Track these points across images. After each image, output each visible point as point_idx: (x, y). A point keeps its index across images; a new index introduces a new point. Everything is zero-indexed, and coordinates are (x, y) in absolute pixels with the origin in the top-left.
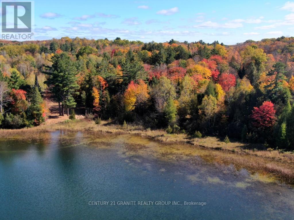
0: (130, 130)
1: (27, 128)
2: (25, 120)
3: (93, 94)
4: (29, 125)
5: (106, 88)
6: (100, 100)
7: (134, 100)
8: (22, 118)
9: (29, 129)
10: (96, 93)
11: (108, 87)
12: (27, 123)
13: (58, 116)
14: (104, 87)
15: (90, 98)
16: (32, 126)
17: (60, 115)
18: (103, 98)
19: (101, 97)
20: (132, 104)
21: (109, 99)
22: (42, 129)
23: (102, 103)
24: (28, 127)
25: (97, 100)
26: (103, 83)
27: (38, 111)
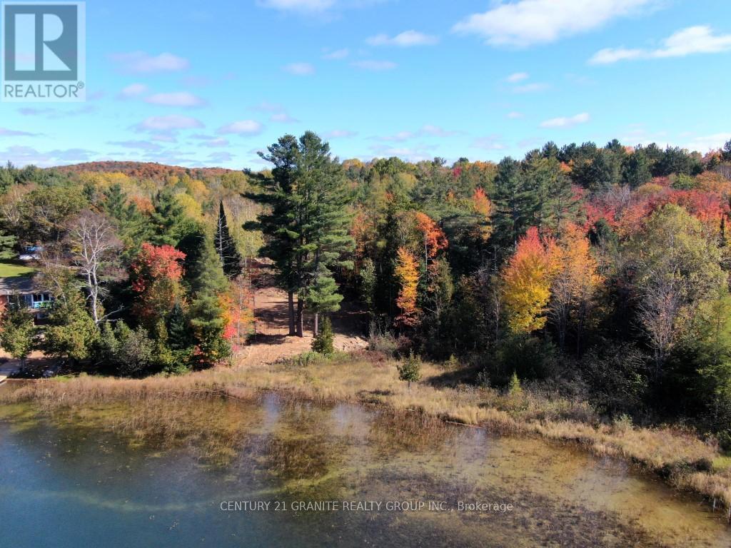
0: (541, 417)
1: (168, 376)
2: (160, 346)
3: (399, 271)
4: (175, 365)
5: (439, 252)
6: (419, 289)
7: (543, 294)
8: (152, 342)
9: (173, 378)
10: (407, 269)
11: (446, 250)
12: (167, 357)
13: (285, 336)
14: (435, 250)
15: (389, 284)
16: (183, 369)
17: (292, 334)
18: (429, 282)
19: (425, 279)
20: (534, 310)
21: (450, 289)
22: (215, 384)
23: (425, 302)
24: (170, 372)
25: (409, 292)
26: (432, 235)
27: (210, 317)
